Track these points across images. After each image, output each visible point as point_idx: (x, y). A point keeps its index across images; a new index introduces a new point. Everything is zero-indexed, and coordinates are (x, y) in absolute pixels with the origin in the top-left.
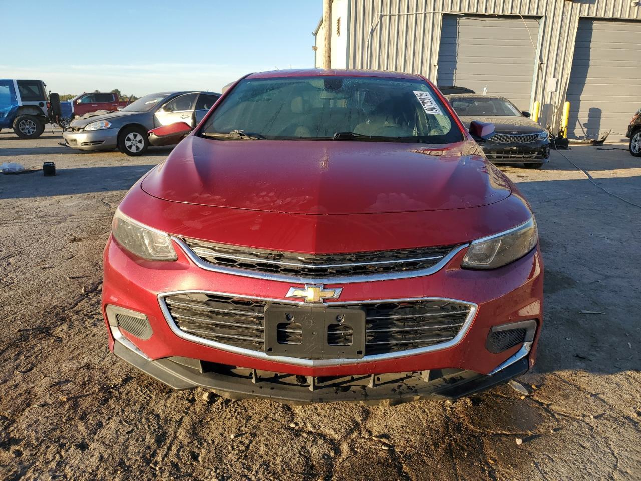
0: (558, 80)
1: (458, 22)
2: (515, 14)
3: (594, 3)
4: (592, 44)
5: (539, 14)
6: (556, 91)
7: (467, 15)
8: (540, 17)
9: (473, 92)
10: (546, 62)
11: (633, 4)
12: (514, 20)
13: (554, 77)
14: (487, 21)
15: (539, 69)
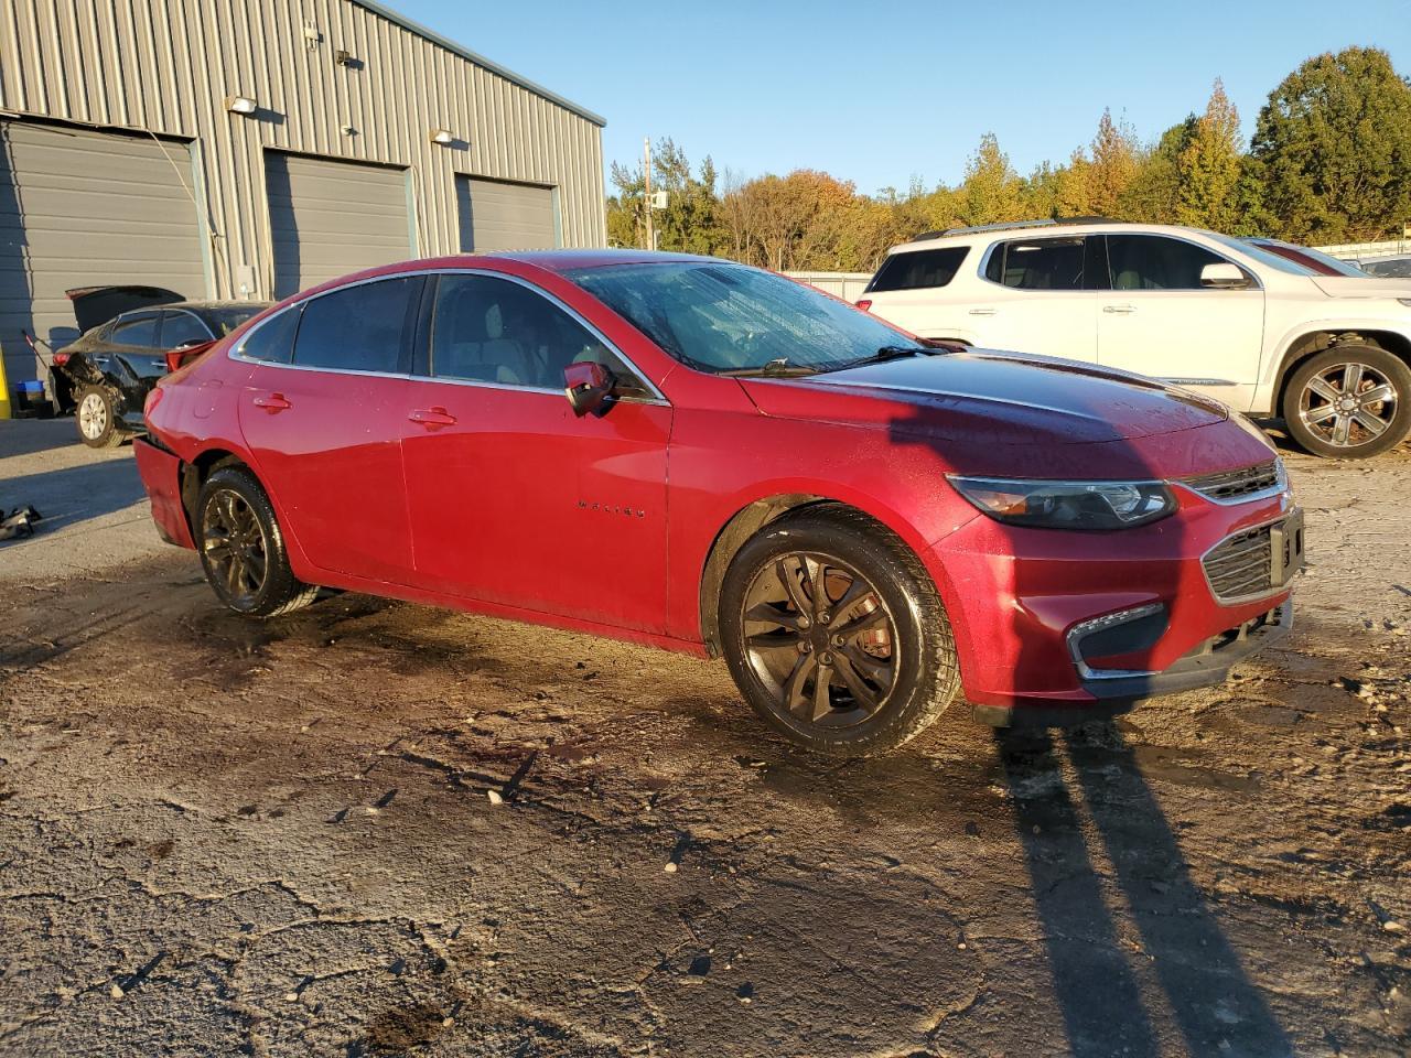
0: (253, 269)
1: (6, 133)
2: (136, 129)
3: (282, 123)
4: (295, 201)
5: (187, 135)
6: (256, 291)
7: (27, 119)
8: (189, 140)
9: (183, 299)
10: (223, 233)
11: (344, 132)
12: (137, 140)
13: (246, 263)
14: (78, 138)
15: (213, 247)
